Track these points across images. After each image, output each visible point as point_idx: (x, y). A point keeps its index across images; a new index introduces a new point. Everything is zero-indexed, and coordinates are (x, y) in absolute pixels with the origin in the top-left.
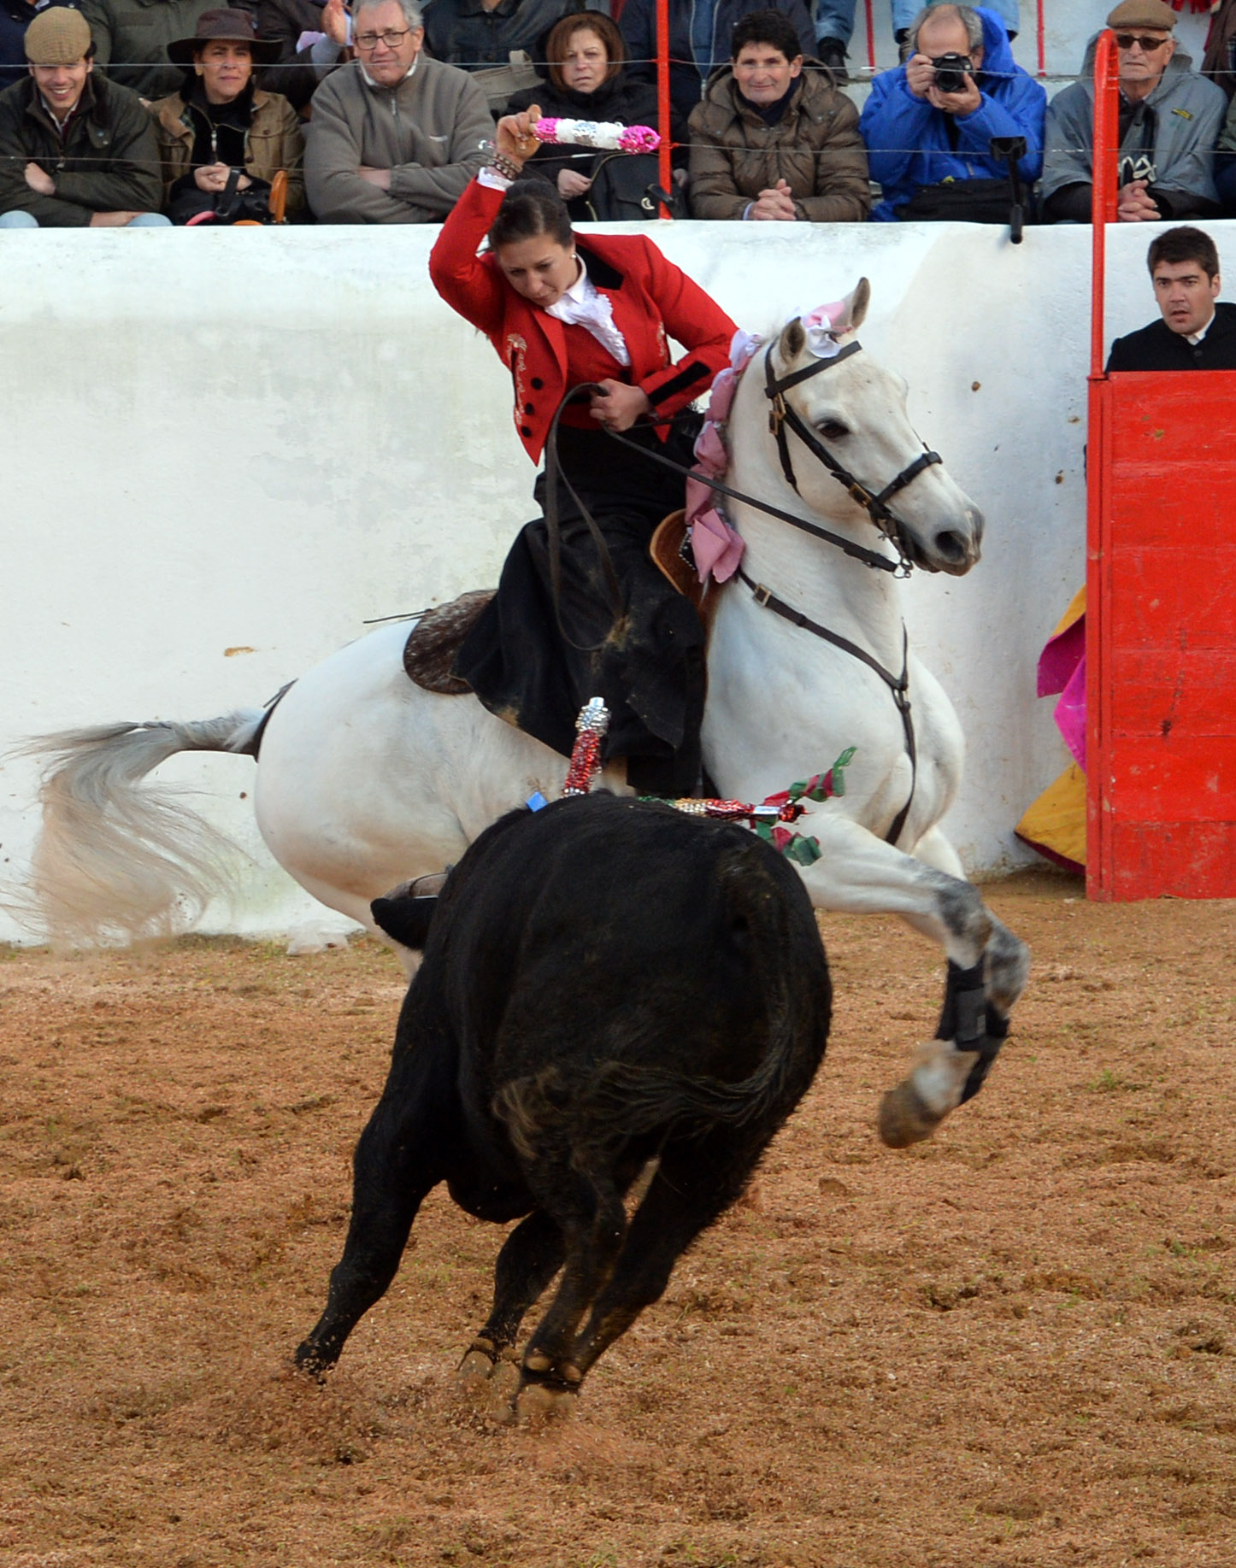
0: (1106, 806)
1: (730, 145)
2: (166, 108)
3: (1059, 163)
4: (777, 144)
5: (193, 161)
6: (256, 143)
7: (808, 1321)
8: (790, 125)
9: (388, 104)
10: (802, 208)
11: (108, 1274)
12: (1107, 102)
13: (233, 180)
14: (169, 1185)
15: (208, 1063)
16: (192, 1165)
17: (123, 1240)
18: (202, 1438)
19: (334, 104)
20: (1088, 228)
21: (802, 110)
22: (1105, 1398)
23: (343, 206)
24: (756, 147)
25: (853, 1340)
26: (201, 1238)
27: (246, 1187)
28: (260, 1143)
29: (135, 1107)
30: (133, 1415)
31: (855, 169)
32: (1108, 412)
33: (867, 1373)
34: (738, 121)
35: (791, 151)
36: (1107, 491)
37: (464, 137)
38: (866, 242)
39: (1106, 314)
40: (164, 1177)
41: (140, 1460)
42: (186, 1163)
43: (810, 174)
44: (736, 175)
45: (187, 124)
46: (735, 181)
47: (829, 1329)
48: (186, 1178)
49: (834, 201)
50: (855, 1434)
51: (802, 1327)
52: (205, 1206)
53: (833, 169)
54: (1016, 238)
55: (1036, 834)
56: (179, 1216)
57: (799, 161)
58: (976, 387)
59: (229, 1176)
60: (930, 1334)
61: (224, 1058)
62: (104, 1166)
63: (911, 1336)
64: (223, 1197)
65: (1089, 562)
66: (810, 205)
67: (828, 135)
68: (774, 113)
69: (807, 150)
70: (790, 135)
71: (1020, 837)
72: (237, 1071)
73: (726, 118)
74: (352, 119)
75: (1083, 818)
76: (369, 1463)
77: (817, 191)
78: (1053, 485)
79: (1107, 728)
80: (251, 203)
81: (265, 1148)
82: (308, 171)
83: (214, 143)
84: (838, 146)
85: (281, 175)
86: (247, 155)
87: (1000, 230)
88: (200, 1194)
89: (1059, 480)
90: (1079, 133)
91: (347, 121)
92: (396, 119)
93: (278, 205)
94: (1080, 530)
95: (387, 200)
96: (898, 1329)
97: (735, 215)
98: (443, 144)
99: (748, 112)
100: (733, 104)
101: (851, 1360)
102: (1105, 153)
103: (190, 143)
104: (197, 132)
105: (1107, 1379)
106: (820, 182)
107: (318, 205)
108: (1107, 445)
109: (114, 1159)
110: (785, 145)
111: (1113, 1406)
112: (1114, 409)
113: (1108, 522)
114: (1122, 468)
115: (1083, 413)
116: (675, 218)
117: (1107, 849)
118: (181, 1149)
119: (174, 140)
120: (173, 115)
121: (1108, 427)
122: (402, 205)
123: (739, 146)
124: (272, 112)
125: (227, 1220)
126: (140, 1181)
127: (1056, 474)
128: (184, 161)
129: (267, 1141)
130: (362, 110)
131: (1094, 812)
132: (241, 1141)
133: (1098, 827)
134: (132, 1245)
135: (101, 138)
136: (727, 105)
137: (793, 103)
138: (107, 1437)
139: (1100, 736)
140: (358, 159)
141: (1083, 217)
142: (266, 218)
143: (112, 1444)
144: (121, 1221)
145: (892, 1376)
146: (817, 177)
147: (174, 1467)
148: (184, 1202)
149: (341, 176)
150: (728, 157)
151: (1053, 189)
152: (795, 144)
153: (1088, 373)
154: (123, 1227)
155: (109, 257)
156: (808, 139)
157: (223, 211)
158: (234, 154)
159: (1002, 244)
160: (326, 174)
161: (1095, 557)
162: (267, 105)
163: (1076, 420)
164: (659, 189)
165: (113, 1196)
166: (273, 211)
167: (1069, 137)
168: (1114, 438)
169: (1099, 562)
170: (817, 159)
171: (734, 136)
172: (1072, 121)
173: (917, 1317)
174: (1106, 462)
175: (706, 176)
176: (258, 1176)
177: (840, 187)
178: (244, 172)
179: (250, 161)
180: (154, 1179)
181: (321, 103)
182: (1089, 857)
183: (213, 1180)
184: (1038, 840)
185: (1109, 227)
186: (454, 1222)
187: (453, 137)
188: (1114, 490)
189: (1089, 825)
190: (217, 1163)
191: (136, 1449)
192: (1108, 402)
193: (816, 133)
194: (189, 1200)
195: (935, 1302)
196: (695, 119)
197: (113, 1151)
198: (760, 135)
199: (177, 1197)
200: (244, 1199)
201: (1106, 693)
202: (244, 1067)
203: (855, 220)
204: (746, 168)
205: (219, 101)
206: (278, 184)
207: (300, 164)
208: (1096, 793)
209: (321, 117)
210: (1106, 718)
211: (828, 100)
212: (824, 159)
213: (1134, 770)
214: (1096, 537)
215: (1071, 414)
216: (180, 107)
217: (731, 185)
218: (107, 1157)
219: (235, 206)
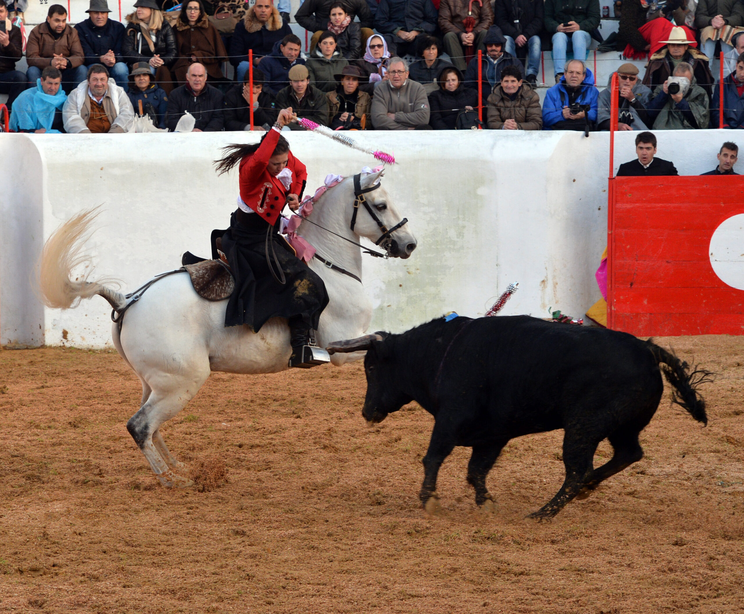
0: (613, 308)
1: (500, 107)
2: (332, 94)
3: (602, 113)
4: (514, 107)
5: (339, 111)
6: (358, 107)
7: (519, 464)
8: (518, 101)
9: (397, 94)
10: (520, 126)
11: (308, 447)
12: (615, 94)
13: (349, 117)
14: (327, 420)
15: (340, 384)
16: (334, 414)
17: (313, 437)
18: (336, 497)
19: (381, 94)
20: (609, 133)
21: (522, 96)
22: (610, 488)
23: (382, 125)
24: (508, 107)
25: (533, 469)
26: (337, 436)
27: (350, 421)
28: (355, 408)
29: (317, 397)
30: (315, 490)
31: (538, 114)
32: (614, 188)
33: (537, 479)
34: (502, 99)
35: (518, 109)
36: (614, 212)
37: (418, 103)
38: (541, 136)
39: (614, 159)
40: (325, 418)
41: (316, 503)
42: (332, 414)
43: (524, 115)
44: (502, 115)
45: (338, 100)
46: (501, 118)
47: (526, 466)
48: (332, 418)
49: (531, 124)
50: (533, 498)
51: (518, 465)
52: (337, 427)
53: (531, 114)
54: (587, 136)
55: (591, 315)
56: (330, 430)
57: (521, 112)
58: (574, 181)
59: (345, 418)
60: (557, 467)
61: (345, 382)
62: (307, 415)
63: (550, 468)
64: (343, 424)
65: (609, 234)
66: (523, 125)
67: (530, 104)
68: (513, 97)
69: (523, 108)
70: (518, 104)
71: (587, 316)
72: (348, 386)
73: (498, 98)
74: (386, 98)
75: (606, 312)
76: (386, 505)
77: (526, 120)
78: (597, 211)
79: (613, 285)
80: (355, 124)
81: (356, 409)
82: (372, 114)
83: (346, 106)
84: (533, 107)
85: (364, 115)
86: (356, 111)
87: (582, 133)
88: (336, 423)
89: (599, 209)
90: (607, 104)
91: (384, 99)
92: (400, 99)
93: (363, 123)
94: (606, 224)
95: (395, 124)
96: (547, 466)
97: (500, 128)
98: (411, 106)
99: (506, 97)
100: (501, 93)
101: (532, 475)
102: (615, 110)
103: (338, 105)
104: (341, 102)
105: (610, 482)
106: (527, 118)
107: (375, 125)
108: (614, 198)
109: (311, 412)
110: (517, 107)
111: (612, 490)
112: (616, 187)
113: (614, 222)
114: (619, 205)
115: (607, 189)
116: (483, 129)
117: (613, 321)
118: (331, 409)
119: (334, 104)
120: (334, 97)
121: (614, 194)
122: (400, 125)
123: (502, 107)
124: (363, 97)
125: (344, 431)
126: (317, 419)
127: (598, 207)
128: (336, 111)
129: (357, 407)
130: (389, 96)
131: (609, 310)
132: (349, 407)
133: (610, 315)
134: (315, 438)
135: (312, 104)
136: (499, 95)
137: (519, 94)
138: (307, 496)
139: (611, 287)
140: (387, 111)
141: (608, 129)
142: (359, 128)
143: (308, 498)
144: (312, 431)
145: (545, 480)
146: (526, 117)
147: (327, 505)
148: (331, 425)
149: (382, 116)
150: (499, 110)
151: (602, 121)
152: (519, 107)
153: (608, 176)
154: (313, 433)
155: (312, 140)
156: (524, 105)
157: (346, 126)
158: (351, 109)
159: (583, 137)
160: (377, 115)
161: (610, 233)
162: (362, 96)
163: (605, 191)
164: (478, 120)
165: (310, 423)
166: (361, 126)
167: (605, 105)
168: (616, 196)
169: (611, 234)
170: (526, 111)
171: (501, 104)
172: (605, 100)
173: (553, 463)
174: (614, 204)
175: (492, 116)
176: (354, 418)
177: (533, 120)
178: (354, 115)
179: (357, 112)
180: (322, 419)
181: (376, 93)
182: (608, 324)
183: (340, 419)
184: (592, 317)
185: (615, 132)
186: (413, 432)
187: (414, 104)
188: (616, 212)
189: (608, 314)
190: (341, 414)
191: (315, 500)
192: (614, 185)
193: (526, 103)
194: (333, 425)
195: (558, 458)
196: (489, 99)
197: (310, 410)
198: (509, 104)
199: (329, 424)
200: (349, 425)
201: (613, 274)
202: (350, 385)
203: (537, 129)
204: (504, 114)
205: (347, 93)
206: (363, 118)
207: (369, 112)
208: (610, 305)
209: (376, 97)
210: (613, 282)
211: (530, 93)
212: (528, 111)
213: (622, 297)
214: (611, 226)
215: (603, 189)
216: (336, 95)
217: (500, 119)
218: (308, 411)
219: (350, 125)
